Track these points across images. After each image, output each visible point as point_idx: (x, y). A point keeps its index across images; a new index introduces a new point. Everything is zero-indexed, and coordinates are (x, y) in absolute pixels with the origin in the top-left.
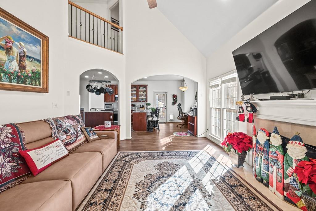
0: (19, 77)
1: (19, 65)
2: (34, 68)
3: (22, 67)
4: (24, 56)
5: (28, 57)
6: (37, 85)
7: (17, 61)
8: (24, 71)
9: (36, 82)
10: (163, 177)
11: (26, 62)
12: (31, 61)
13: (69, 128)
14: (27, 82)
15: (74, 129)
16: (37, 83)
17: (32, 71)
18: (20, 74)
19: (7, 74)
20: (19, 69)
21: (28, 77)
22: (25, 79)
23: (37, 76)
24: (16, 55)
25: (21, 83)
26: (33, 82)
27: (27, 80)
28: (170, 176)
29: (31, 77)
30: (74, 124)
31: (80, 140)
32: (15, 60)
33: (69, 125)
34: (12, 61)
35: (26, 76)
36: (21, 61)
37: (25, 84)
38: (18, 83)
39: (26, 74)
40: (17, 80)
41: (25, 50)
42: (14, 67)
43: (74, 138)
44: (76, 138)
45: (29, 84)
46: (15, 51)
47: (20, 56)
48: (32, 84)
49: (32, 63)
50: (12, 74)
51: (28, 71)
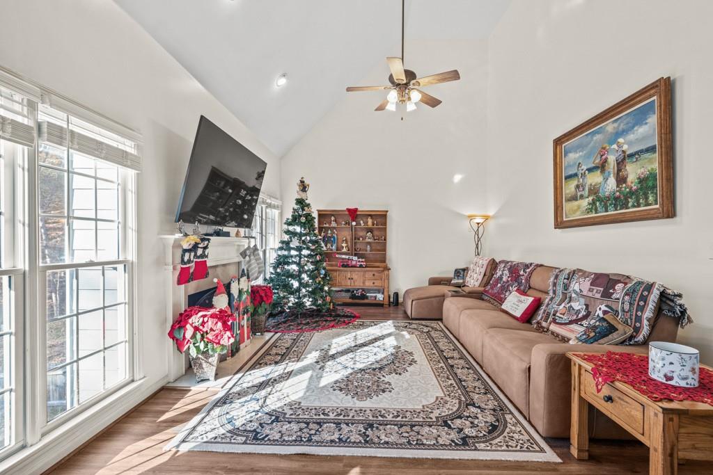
0: (616, 199)
1: (617, 181)
2: (642, 170)
3: (621, 180)
4: (624, 159)
5: (631, 156)
6: (650, 205)
7: (614, 174)
8: (624, 185)
9: (647, 198)
10: (374, 369)
11: (627, 168)
12: (637, 158)
13: (573, 295)
14: (630, 204)
15: (587, 306)
16: (651, 198)
17: (639, 178)
18: (618, 194)
19: (603, 201)
20: (618, 186)
21: (632, 193)
22: (626, 199)
23: (650, 184)
24: (612, 167)
25: (620, 209)
26: (641, 201)
27: (630, 200)
28: (361, 370)
29: (636, 191)
30: (590, 294)
31: (572, 331)
32: (612, 175)
33: (578, 290)
34: (607, 179)
35: (628, 192)
36: (619, 170)
37: (627, 208)
38: (616, 210)
39: (628, 190)
40: (615, 205)
41: (625, 147)
42: (610, 188)
43: (566, 318)
44: (570, 321)
45: (634, 206)
46: (612, 159)
47: (618, 164)
48: (639, 206)
49: (638, 163)
50: (608, 198)
51: (632, 183)
